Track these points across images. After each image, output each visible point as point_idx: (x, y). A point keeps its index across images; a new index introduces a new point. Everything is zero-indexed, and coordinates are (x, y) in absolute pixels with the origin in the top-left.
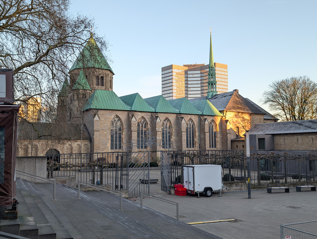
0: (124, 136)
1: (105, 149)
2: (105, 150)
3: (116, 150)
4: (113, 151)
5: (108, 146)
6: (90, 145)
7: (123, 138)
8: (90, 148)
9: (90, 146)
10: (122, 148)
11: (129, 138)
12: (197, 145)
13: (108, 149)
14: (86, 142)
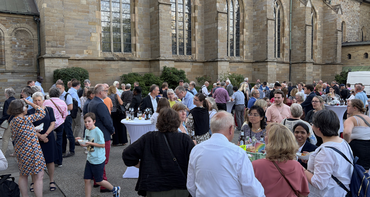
0: (137, 18)
1: (86, 48)
2: (85, 51)
3: (117, 53)
4: (109, 55)
5: (93, 39)
6: (35, 33)
7: (134, 23)
8: (36, 43)
9: (36, 37)
10: (133, 50)
11: (151, 24)
12: (287, 52)
13: (95, 50)
14: (24, 25)
